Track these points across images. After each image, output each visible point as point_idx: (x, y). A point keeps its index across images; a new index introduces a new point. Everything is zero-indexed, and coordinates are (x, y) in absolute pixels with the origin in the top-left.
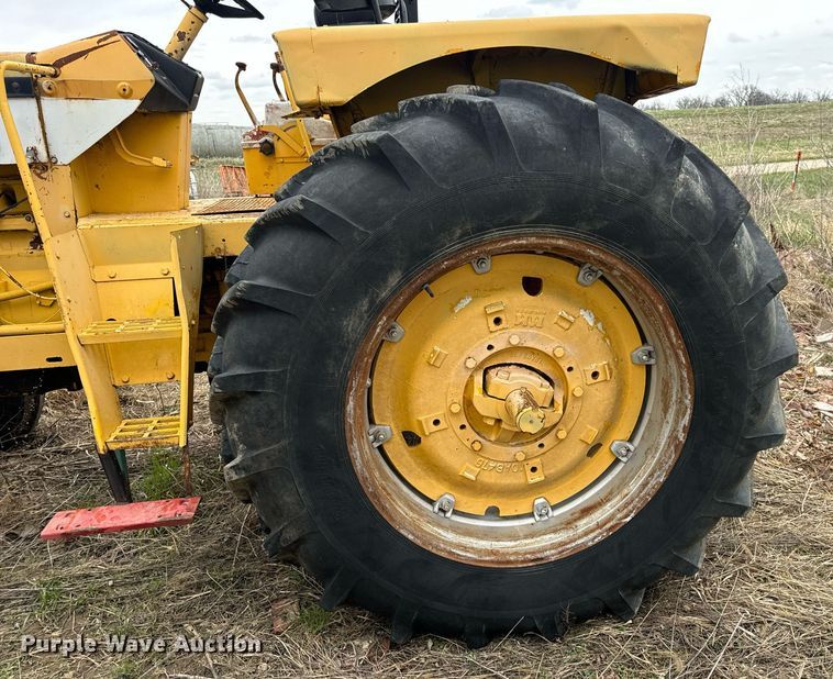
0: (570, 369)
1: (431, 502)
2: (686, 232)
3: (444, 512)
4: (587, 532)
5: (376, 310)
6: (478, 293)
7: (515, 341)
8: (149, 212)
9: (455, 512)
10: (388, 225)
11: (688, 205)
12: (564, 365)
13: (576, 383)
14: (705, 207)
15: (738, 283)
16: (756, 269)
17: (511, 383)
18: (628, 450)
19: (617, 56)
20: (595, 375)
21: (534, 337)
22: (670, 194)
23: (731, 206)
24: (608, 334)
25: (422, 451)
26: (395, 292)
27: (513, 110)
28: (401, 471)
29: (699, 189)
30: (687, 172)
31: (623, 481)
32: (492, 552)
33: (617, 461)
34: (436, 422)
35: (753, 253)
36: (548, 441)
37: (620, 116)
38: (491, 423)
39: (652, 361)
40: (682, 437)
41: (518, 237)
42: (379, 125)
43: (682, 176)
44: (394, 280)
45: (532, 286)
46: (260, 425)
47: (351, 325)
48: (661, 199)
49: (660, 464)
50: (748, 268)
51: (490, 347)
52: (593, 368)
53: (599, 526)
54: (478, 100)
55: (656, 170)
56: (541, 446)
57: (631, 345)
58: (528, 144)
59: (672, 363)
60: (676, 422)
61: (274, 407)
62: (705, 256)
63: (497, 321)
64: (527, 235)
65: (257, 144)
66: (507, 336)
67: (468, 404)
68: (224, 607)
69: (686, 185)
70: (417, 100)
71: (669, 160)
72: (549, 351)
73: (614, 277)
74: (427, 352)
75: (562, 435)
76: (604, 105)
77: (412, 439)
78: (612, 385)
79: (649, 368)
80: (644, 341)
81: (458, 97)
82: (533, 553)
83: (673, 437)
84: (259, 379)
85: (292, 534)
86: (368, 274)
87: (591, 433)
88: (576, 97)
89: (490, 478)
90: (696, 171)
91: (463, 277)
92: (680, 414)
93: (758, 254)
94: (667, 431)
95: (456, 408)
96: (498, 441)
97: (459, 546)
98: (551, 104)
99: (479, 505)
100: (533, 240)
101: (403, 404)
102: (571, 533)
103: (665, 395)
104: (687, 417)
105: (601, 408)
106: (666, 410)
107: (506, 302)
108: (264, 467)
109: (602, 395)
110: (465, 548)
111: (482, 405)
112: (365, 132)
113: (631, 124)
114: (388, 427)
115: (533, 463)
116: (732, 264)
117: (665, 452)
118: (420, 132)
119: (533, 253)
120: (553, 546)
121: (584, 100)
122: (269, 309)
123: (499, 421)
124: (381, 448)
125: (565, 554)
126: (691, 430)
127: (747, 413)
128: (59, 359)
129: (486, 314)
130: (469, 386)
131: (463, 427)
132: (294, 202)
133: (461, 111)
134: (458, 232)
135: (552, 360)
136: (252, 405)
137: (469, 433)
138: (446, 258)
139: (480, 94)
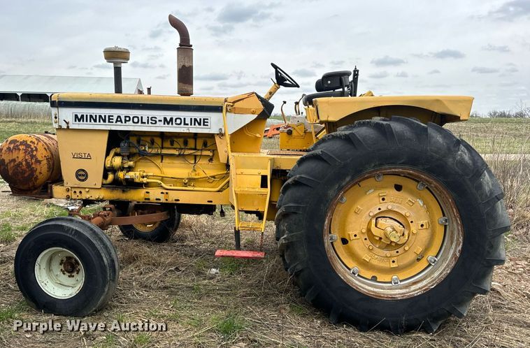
0: (412, 222)
1: (349, 269)
2: (460, 172)
3: (354, 274)
4: (415, 290)
5: (340, 189)
6: (376, 188)
7: (390, 208)
8: (251, 152)
9: (359, 275)
10: (348, 161)
11: (462, 163)
12: (410, 220)
13: (414, 228)
14: (469, 164)
15: (483, 194)
16: (491, 190)
17: (387, 224)
18: (435, 261)
19: (436, 109)
20: (422, 226)
21: (397, 207)
22: (454, 158)
23: (479, 164)
24: (428, 210)
25: (348, 247)
26: (347, 183)
27: (396, 126)
28: (339, 254)
29: (467, 157)
30: (462, 151)
31: (432, 272)
32: (373, 292)
33: (430, 265)
34: (355, 236)
35: (490, 184)
36: (400, 250)
37: (437, 130)
38: (378, 239)
39: (447, 224)
40: (458, 255)
41: (395, 168)
42: (346, 129)
43: (459, 152)
44: (348, 179)
45: (398, 188)
46: (295, 224)
47: (331, 193)
48: (451, 160)
49: (448, 266)
50: (487, 189)
51: (379, 209)
52: (422, 222)
53: (420, 288)
54: (385, 123)
55: (449, 149)
56: (397, 252)
57: (438, 215)
58: (401, 137)
59: (455, 224)
60: (456, 248)
61: (301, 218)
62: (469, 182)
63: (383, 199)
64: (398, 168)
65: (286, 130)
66: (386, 205)
67: (369, 230)
68: (260, 303)
69: (461, 155)
70: (362, 121)
71: (454, 146)
72: (403, 213)
73: (431, 187)
74: (355, 208)
75: (407, 248)
76: (431, 126)
77: (345, 241)
78: (429, 231)
79: (445, 226)
80: (444, 215)
81: (377, 121)
82: (391, 295)
83: (454, 254)
84: (298, 208)
85: (299, 267)
86: (339, 176)
87: (419, 249)
88: (420, 123)
89: (375, 262)
90: (466, 151)
91: (371, 181)
92: (457, 245)
93: (492, 185)
94: (452, 252)
95: (364, 231)
96: (379, 248)
97: (360, 286)
98: (410, 125)
99: (369, 275)
100: (401, 170)
101: (343, 227)
102: (407, 290)
103: (452, 237)
104: (460, 247)
105: (424, 240)
106: (452, 244)
107: (387, 192)
108: (295, 239)
109: (424, 235)
110: (363, 288)
111: (375, 231)
112: (342, 131)
113: (441, 133)
114: (336, 235)
115: (393, 259)
116: (480, 187)
117: (450, 261)
118: (362, 132)
119: (399, 175)
120: (399, 294)
121: (423, 125)
122: (305, 185)
123: (381, 238)
124: (332, 243)
125: (405, 298)
126: (462, 252)
127: (487, 248)
128: (211, 202)
129: (380, 196)
130: (370, 223)
131: (366, 239)
132: (318, 151)
133: (378, 126)
134: (373, 165)
135: (404, 217)
136: (293, 217)
137: (368, 242)
138: (367, 173)
139: (384, 120)
